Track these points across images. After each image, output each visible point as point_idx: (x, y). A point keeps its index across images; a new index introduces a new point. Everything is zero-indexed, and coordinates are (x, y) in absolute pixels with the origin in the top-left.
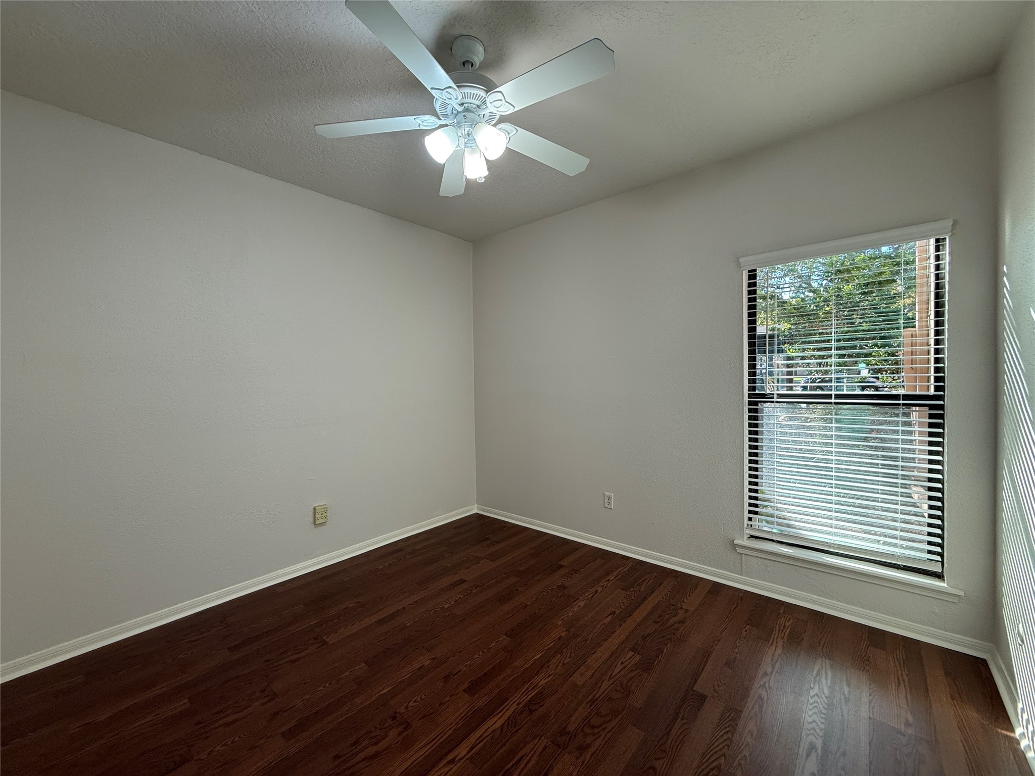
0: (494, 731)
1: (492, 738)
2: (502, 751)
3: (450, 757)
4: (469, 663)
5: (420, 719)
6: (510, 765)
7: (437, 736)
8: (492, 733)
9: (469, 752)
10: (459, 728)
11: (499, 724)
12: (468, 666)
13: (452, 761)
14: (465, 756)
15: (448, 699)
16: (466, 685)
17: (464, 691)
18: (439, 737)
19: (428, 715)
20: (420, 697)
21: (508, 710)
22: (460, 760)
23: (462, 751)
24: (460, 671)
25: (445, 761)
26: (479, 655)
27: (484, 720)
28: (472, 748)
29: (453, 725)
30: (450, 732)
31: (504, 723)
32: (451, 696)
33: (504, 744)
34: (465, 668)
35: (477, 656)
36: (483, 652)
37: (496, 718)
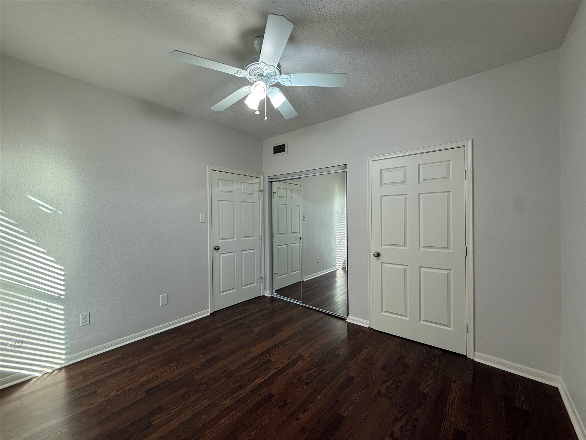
0: (259, 378)
1: (260, 375)
2: (257, 371)
3: (278, 370)
4: (272, 415)
5: (294, 382)
6: (254, 367)
7: (284, 376)
8: (260, 377)
9: (271, 371)
10: (275, 379)
11: (257, 381)
12: (273, 412)
13: (277, 368)
14: (272, 370)
15: (283, 392)
16: (273, 399)
17: (274, 396)
18: (284, 375)
19: (291, 384)
20: (298, 393)
21: (252, 386)
22: (274, 368)
23: (273, 371)
24: (277, 409)
25: (280, 368)
26: (265, 422)
27: (264, 381)
28: (269, 372)
29: (278, 380)
30: (279, 377)
31: (255, 380)
32: (281, 393)
33: (256, 373)
34: (275, 410)
35: (267, 421)
36: (262, 424)
37: (258, 382)
